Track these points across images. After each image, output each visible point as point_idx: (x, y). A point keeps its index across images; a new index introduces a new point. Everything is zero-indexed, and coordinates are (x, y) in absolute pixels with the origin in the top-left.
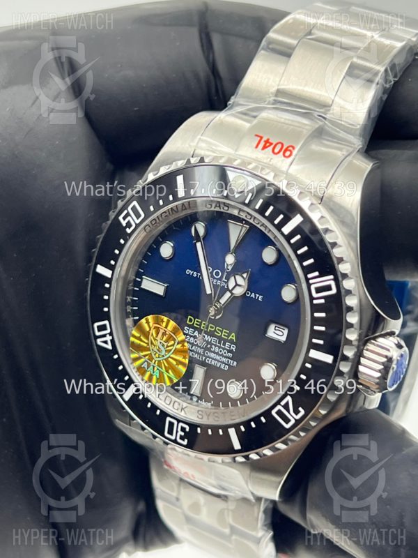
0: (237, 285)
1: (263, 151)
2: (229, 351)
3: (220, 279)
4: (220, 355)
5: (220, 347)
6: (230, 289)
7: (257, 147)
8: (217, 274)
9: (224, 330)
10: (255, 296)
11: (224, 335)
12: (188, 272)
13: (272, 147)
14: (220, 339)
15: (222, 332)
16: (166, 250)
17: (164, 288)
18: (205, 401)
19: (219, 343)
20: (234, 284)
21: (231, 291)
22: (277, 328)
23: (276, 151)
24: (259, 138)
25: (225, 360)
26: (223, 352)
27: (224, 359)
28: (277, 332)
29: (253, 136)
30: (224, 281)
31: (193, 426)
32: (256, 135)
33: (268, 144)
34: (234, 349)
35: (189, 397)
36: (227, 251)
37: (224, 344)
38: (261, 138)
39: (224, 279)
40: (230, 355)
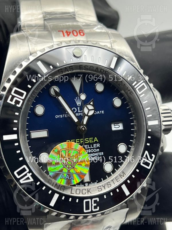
0: (89, 110)
1: (69, 37)
2: (97, 148)
3: (77, 112)
4: (93, 153)
5: (91, 149)
6: (86, 114)
7: (64, 36)
8: (74, 110)
9: (90, 138)
10: (100, 112)
11: (91, 141)
12: (57, 117)
13: (71, 34)
14: (89, 144)
15: (89, 140)
16: (40, 110)
17: (46, 132)
18: (93, 183)
19: (90, 146)
20: (88, 110)
21: (87, 115)
22: (115, 125)
23: (75, 34)
24: (61, 33)
25: (97, 154)
26: (94, 151)
27: (95, 154)
28: (115, 127)
29: (58, 32)
30: (79, 112)
31: (100, 196)
32: (59, 31)
33: (69, 33)
34: (99, 146)
35: (83, 185)
36: (76, 95)
37: (93, 146)
38: (63, 32)
39: (79, 111)
40: (98, 150)
